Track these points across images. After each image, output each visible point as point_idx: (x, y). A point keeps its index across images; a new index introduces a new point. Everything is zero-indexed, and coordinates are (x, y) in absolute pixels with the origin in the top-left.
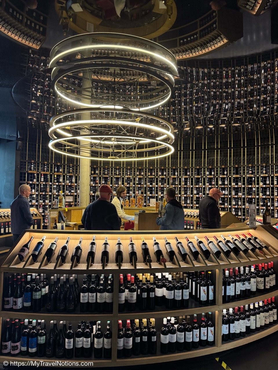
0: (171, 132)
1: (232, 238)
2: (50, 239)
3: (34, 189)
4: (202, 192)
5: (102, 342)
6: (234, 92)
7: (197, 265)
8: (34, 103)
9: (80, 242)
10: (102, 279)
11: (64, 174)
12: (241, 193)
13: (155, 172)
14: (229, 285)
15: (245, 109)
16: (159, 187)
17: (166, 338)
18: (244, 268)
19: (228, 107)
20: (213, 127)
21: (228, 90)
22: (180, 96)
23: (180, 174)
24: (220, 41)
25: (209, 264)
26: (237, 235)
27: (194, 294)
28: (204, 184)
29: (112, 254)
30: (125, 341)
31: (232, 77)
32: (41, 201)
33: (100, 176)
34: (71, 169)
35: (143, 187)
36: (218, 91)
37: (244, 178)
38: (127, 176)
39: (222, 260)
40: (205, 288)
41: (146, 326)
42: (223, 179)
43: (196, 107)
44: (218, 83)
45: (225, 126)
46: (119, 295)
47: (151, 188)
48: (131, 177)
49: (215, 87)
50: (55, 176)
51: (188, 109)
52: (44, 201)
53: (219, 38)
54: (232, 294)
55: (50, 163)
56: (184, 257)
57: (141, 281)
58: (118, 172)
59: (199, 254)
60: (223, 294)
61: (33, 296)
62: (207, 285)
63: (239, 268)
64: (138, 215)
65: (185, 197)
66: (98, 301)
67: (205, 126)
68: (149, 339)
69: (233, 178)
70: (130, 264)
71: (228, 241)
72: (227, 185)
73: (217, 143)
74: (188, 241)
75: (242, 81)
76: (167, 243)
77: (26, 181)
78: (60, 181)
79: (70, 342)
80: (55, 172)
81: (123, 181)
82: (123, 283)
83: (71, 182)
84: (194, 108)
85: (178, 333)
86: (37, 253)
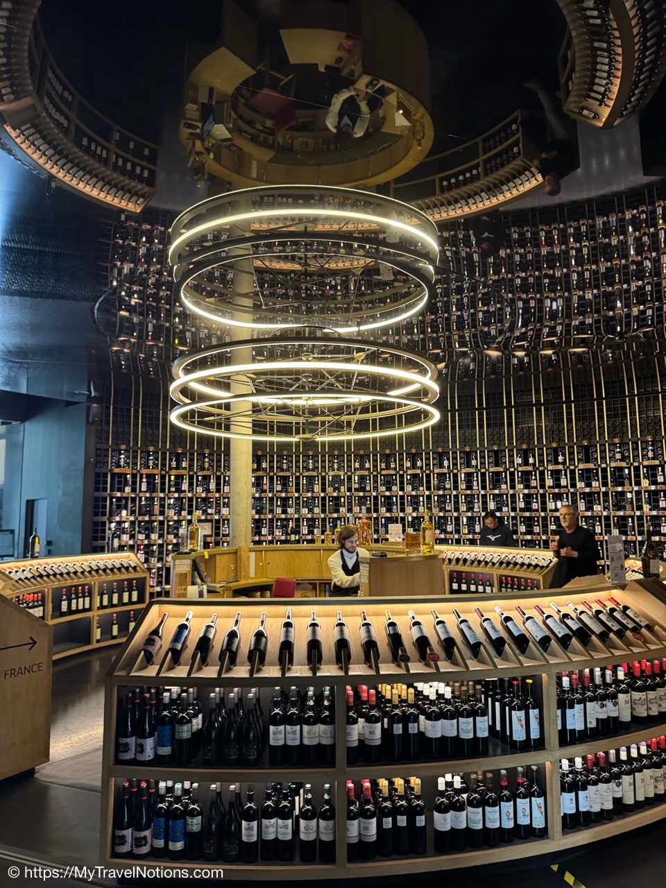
0: (431, 378)
1: (573, 608)
2: (201, 617)
3: (126, 509)
4: (507, 506)
5: (315, 829)
6: (567, 276)
7: (502, 665)
8: (124, 316)
9: (262, 622)
10: (311, 698)
11: (191, 473)
12: (600, 504)
13: (395, 461)
14: (572, 707)
15: (598, 311)
16: (408, 496)
17: (445, 819)
18: (603, 670)
19: (558, 307)
20: (526, 355)
21: (554, 272)
22: (447, 293)
23: (455, 464)
24: (528, 180)
25: (528, 663)
26: (584, 603)
27: (498, 727)
28: (513, 487)
29: (328, 648)
30: (362, 825)
31: (561, 244)
32: (142, 537)
33: (272, 474)
34: (206, 460)
35: (370, 497)
36: (530, 275)
37: (604, 470)
38: (331, 473)
39: (554, 655)
40: (522, 714)
41: (403, 794)
42: (556, 475)
43: (484, 312)
44: (530, 257)
45: (554, 353)
46: (346, 729)
47: (389, 498)
48: (341, 473)
49: (524, 266)
50: (173, 478)
51: (466, 318)
52: (148, 537)
53: (527, 173)
54: (579, 726)
55: (160, 450)
56: (475, 648)
57: (390, 701)
58: (311, 465)
59: (505, 642)
60: (560, 727)
61: (176, 734)
62: (526, 708)
63: (592, 672)
65: (468, 518)
66: (306, 742)
67: (507, 352)
68: (411, 821)
69: (579, 470)
70: (364, 665)
71: (566, 616)
72: (567, 487)
73: (537, 390)
74: (482, 616)
75: (585, 251)
76: (439, 623)
77: (109, 491)
78: (183, 489)
79: (250, 829)
80: (171, 468)
81: (323, 484)
82: (352, 704)
83: (208, 490)
84: (480, 315)
85: (470, 809)
86: (179, 646)
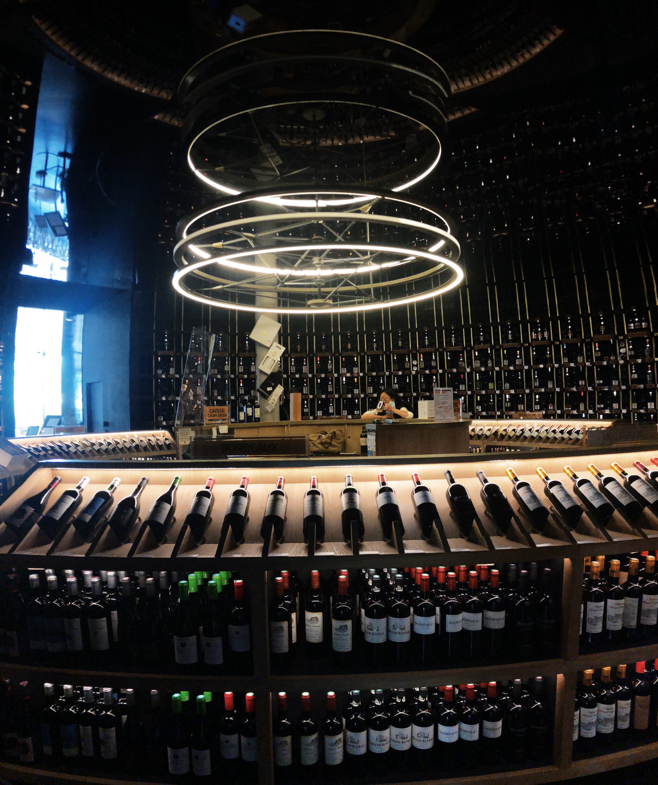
13: (435, 338)
23: (497, 340)
25: (542, 543)
34: (247, 342)
38: (370, 352)
39: (585, 532)
48: (380, 353)
64: (374, 431)
69: (629, 340)
78: (225, 370)
